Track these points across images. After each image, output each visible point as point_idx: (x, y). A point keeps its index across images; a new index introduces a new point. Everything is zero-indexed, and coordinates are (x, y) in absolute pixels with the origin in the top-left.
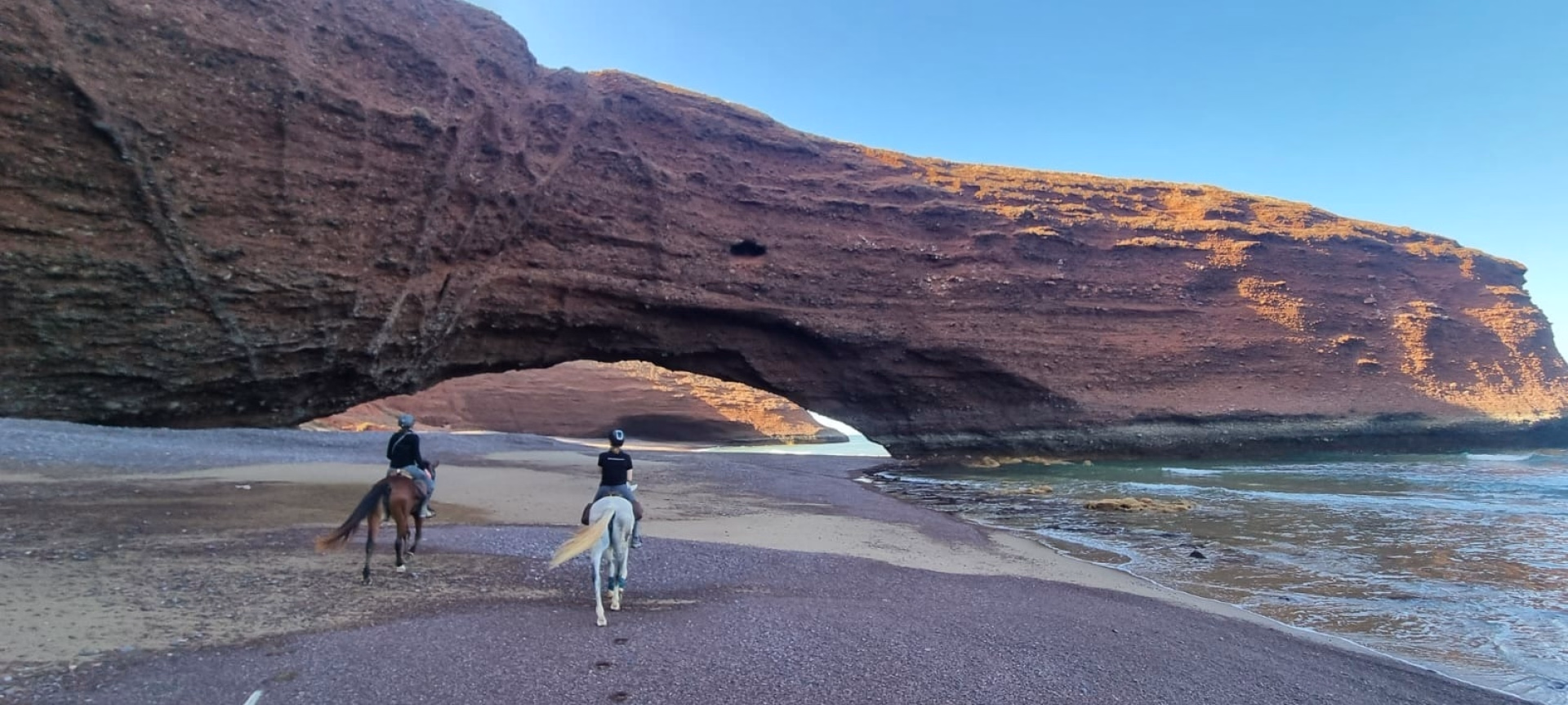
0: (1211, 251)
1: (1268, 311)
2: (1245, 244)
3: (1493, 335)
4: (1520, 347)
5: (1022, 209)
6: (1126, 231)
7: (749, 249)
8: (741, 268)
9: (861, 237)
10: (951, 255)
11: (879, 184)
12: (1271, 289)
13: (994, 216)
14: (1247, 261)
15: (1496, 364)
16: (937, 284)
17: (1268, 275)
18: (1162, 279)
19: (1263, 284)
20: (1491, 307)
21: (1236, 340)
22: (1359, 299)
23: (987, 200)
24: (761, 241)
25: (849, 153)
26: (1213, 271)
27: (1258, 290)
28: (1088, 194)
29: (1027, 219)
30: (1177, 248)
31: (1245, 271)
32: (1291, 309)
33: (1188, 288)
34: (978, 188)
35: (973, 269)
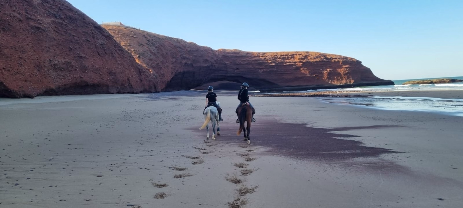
0: (297, 65)
1: (304, 72)
2: (302, 63)
3: (340, 73)
4: (344, 75)
5: (271, 61)
6: (286, 63)
7: (237, 69)
8: (236, 71)
9: (251, 66)
10: (262, 68)
11: (253, 59)
12: (305, 69)
13: (267, 62)
14: (302, 66)
15: (339, 77)
16: (260, 71)
17: (305, 67)
18: (290, 69)
19: (304, 68)
20: (341, 69)
21: (299, 76)
22: (320, 69)
23: (267, 60)
24: (238, 68)
25: (250, 54)
26: (297, 67)
27: (303, 69)
28: (282, 57)
29: (271, 63)
30: (292, 65)
31: (302, 67)
32: (307, 72)
33: (293, 70)
34: (266, 58)
35: (264, 70)
